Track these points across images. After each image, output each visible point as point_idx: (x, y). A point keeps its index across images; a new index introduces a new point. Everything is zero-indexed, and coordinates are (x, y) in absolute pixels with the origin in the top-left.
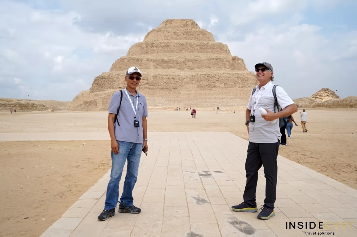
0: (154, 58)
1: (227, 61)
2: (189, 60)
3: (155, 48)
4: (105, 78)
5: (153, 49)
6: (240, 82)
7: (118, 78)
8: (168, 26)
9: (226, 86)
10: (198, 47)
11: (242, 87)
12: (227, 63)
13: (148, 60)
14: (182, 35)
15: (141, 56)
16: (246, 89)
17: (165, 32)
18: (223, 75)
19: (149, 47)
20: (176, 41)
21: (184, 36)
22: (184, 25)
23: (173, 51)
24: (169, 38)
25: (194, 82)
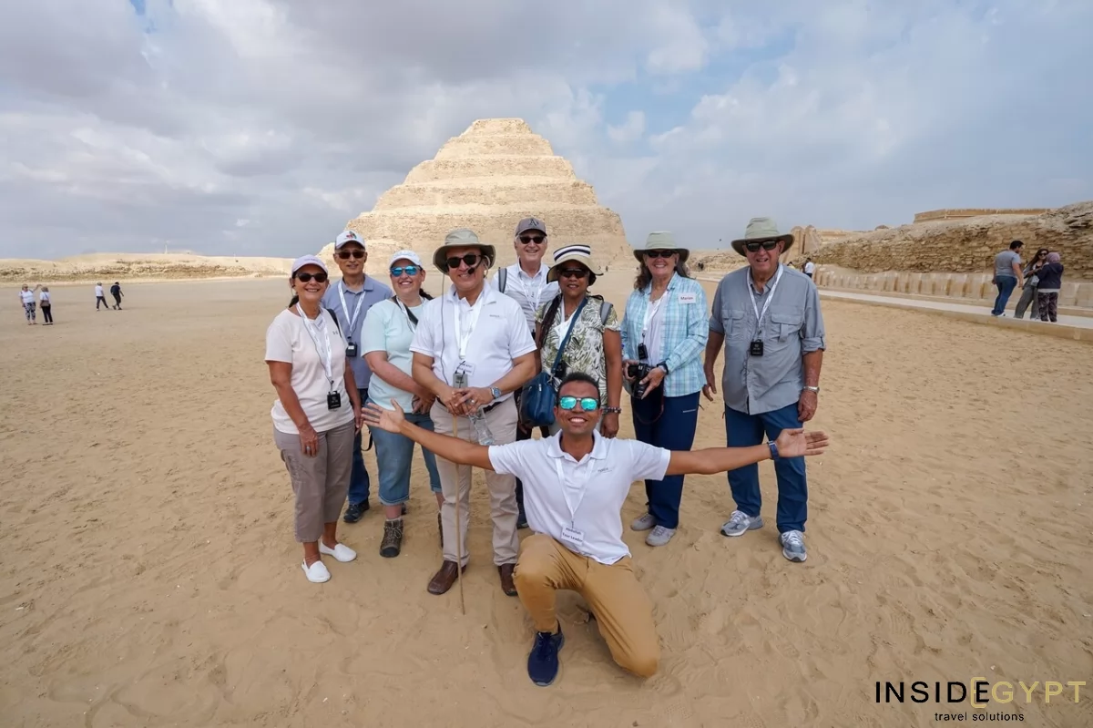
0: (445, 187)
1: (564, 189)
2: (501, 189)
3: (450, 170)
4: (363, 222)
5: (446, 170)
6: (579, 225)
7: (383, 221)
8: (477, 131)
9: (556, 232)
10: (520, 167)
11: (582, 234)
12: (564, 193)
13: (434, 190)
14: (498, 146)
15: (424, 185)
16: (589, 237)
17: (471, 142)
18: (553, 213)
19: (440, 169)
20: (487, 157)
21: (502, 148)
22: (505, 130)
23: (478, 174)
24: (476, 152)
25: (503, 226)
